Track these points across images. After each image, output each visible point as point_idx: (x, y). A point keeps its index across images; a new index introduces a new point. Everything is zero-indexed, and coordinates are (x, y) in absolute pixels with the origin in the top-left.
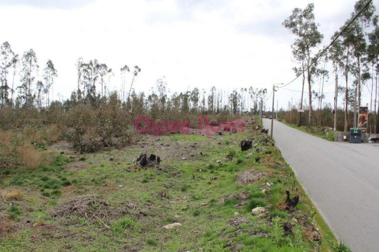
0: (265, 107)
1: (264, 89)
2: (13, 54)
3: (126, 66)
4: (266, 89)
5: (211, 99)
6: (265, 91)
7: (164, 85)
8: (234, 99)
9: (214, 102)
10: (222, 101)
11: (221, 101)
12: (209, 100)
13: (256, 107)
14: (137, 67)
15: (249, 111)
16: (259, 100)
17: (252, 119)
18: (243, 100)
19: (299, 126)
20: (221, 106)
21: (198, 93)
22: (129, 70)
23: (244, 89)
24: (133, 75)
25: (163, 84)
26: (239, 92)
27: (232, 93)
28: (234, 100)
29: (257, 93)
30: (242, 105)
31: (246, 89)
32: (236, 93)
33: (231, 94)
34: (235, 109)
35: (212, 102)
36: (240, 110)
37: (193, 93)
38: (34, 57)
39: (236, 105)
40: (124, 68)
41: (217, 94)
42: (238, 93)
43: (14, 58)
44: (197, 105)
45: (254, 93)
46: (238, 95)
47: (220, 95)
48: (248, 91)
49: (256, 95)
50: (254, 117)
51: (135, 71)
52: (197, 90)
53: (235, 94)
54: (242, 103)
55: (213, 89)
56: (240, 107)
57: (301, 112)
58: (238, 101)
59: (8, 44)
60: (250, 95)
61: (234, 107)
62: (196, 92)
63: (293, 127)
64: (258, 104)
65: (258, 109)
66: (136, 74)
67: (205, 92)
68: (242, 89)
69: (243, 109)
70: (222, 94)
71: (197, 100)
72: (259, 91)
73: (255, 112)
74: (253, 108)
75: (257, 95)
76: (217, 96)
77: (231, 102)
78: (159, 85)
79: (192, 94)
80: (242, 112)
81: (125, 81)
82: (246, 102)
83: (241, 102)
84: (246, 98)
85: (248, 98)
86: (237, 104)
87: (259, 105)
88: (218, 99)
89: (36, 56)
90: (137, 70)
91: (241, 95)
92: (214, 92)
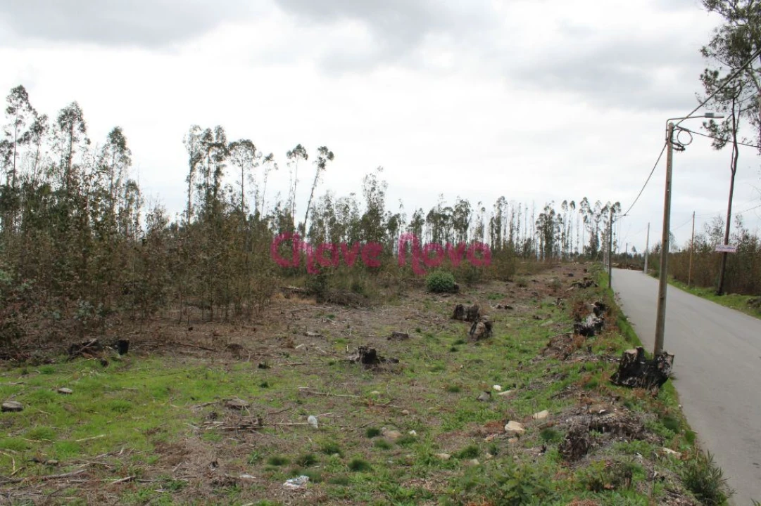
0: (615, 243)
1: (613, 202)
2: (35, 113)
3: (299, 147)
4: (618, 204)
5: (497, 223)
6: (616, 208)
7: (379, 187)
8: (547, 225)
9: (502, 232)
10: (520, 229)
11: (518, 230)
12: (492, 226)
13: (594, 241)
14: (324, 149)
15: (581, 251)
16: (603, 227)
17: (585, 271)
18: (567, 228)
19: (720, 293)
20: (518, 239)
21: (468, 211)
22: (305, 156)
23: (569, 202)
24: (316, 166)
25: (378, 184)
26: (558, 210)
27: (544, 212)
28: (546, 227)
29: (598, 211)
30: (563, 239)
31: (573, 204)
32: (552, 213)
33: (541, 215)
34: (549, 247)
35: (498, 232)
36: (561, 249)
37: (457, 210)
38: (80, 120)
39: (551, 238)
40: (294, 152)
41: (510, 213)
42: (557, 213)
43: (37, 123)
44: (466, 237)
45: (590, 211)
46: (555, 217)
47: (516, 215)
48: (578, 206)
49: (595, 216)
50: (589, 265)
51: (320, 158)
52: (466, 204)
53: (548, 212)
54: (563, 234)
55: (501, 202)
56: (560, 243)
57: (726, 253)
58: (555, 230)
59: (24, 92)
60: (582, 217)
61: (547, 242)
62: (464, 209)
63: (699, 295)
64: (600, 236)
65: (599, 249)
66: (322, 165)
67: (483, 209)
68: (565, 202)
69: (566, 246)
70: (519, 214)
71: (466, 227)
72: (602, 207)
73: (593, 253)
74: (588, 244)
75: (599, 216)
76: (509, 218)
77: (539, 231)
78: (369, 187)
79: (454, 213)
80: (564, 254)
81: (297, 181)
82: (574, 233)
83: (562, 231)
84: (574, 222)
85: (578, 222)
86: (555, 236)
87: (603, 238)
88: (512, 225)
89: (84, 118)
90: (324, 157)
91: (562, 216)
92: (502, 208)
